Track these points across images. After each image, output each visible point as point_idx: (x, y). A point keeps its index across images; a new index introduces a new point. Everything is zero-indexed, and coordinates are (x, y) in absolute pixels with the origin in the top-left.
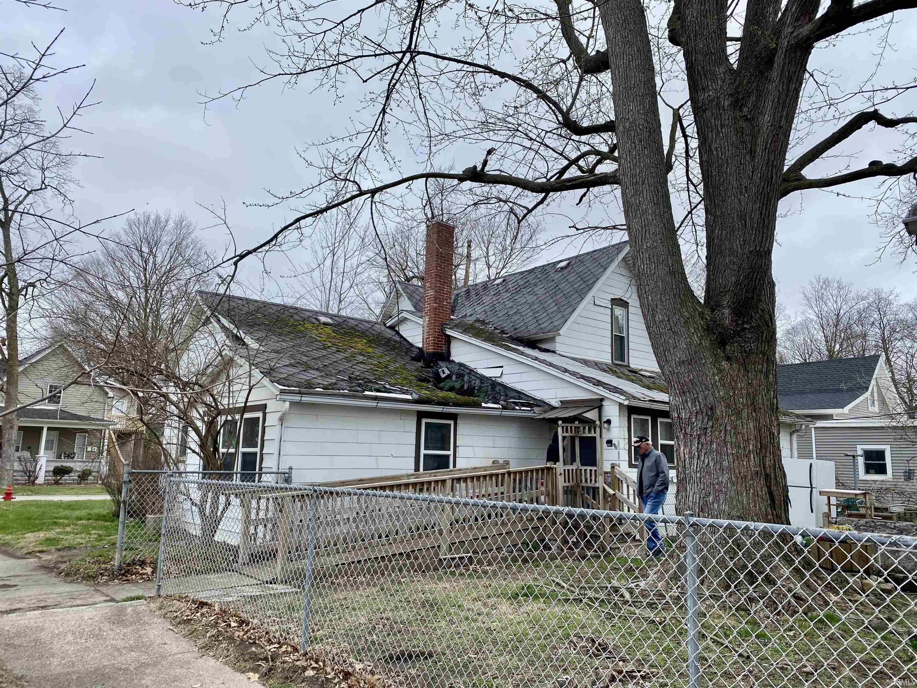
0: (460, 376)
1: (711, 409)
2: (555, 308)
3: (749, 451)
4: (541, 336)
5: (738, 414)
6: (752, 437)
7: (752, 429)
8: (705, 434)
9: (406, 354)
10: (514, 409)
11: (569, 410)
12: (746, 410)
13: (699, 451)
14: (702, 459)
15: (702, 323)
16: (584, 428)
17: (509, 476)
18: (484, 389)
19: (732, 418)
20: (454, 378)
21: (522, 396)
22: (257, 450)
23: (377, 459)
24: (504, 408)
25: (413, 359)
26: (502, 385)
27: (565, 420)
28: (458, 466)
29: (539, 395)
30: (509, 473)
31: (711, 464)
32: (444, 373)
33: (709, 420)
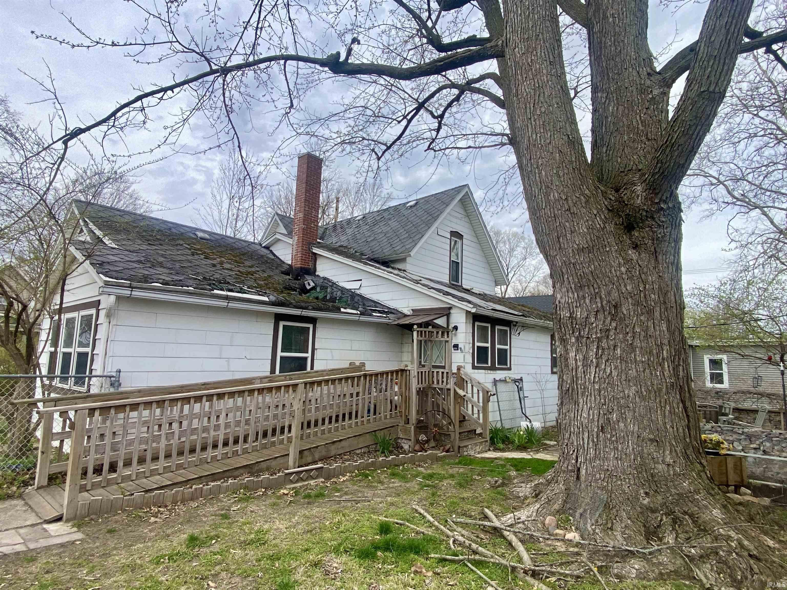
0: (324, 288)
1: (615, 307)
2: (407, 235)
3: (663, 359)
4: (394, 257)
5: (650, 312)
6: (666, 342)
7: (666, 332)
8: (608, 337)
9: (277, 268)
10: (371, 315)
11: (420, 317)
12: (658, 309)
13: (598, 357)
14: (603, 367)
15: (606, 203)
16: (438, 333)
17: (365, 378)
18: (344, 299)
19: (642, 318)
20: (318, 289)
21: (377, 305)
22: (89, 350)
23: (228, 362)
24: (362, 314)
25: (283, 273)
26: (360, 296)
27: (420, 325)
28: (315, 368)
29: (393, 305)
30: (365, 376)
31: (615, 373)
32: (309, 285)
33: (612, 319)
